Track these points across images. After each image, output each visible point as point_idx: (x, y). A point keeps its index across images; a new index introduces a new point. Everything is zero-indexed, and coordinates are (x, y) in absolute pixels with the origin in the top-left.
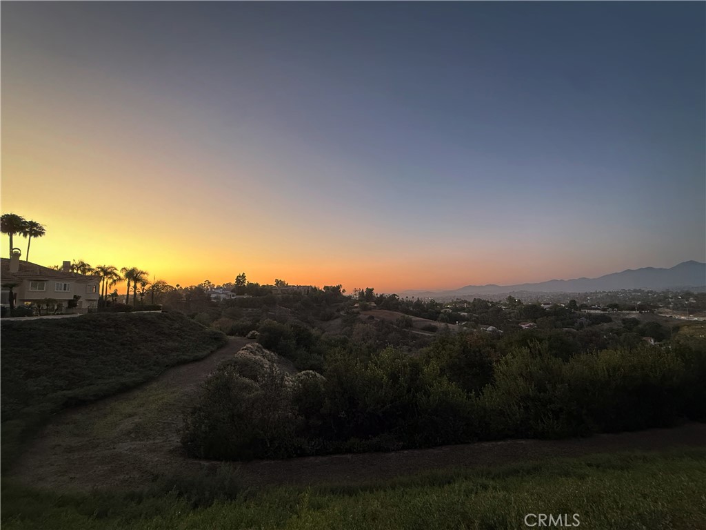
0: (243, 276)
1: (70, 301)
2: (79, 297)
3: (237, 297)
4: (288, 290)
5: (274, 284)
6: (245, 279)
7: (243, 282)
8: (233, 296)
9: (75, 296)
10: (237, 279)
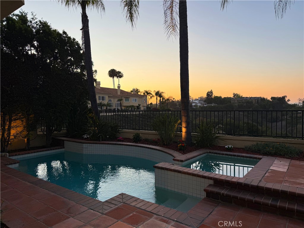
0: (211, 92)
1: (137, 106)
2: (140, 105)
3: (208, 105)
4: (242, 100)
5: (232, 96)
6: (213, 94)
7: (211, 96)
8: (205, 104)
9: (139, 104)
10: (207, 94)
